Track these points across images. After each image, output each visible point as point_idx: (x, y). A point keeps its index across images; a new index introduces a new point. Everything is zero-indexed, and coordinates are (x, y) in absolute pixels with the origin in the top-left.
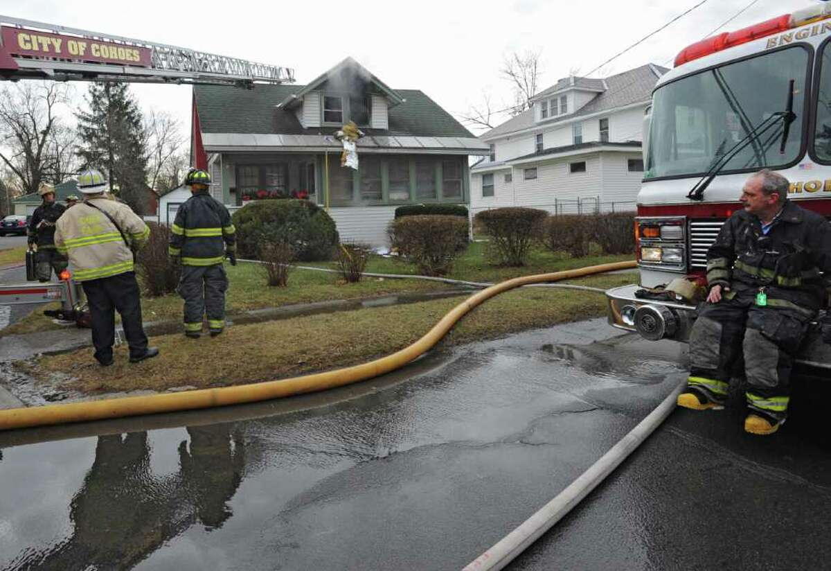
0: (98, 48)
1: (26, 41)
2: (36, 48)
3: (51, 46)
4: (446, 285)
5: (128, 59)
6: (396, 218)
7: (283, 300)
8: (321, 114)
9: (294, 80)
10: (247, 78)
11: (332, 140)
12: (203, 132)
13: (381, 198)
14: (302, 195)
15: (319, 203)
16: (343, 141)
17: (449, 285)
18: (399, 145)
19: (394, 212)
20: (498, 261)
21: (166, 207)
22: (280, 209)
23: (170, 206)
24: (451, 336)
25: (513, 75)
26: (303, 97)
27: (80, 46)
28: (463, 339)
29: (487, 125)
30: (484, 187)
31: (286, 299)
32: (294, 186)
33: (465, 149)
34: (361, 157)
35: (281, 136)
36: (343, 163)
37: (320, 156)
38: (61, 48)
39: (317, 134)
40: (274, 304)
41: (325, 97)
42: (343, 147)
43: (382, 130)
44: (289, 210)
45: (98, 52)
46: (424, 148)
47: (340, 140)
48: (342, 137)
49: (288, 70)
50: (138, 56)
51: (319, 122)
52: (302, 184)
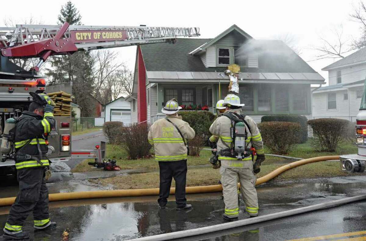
0: (105, 34)
1: (79, 36)
2: (82, 39)
3: (87, 37)
4: (284, 159)
5: (117, 37)
6: (261, 122)
7: (198, 162)
8: (217, 59)
9: (199, 35)
10: (172, 37)
11: (223, 75)
12: (147, 71)
13: (253, 110)
14: (205, 108)
15: (214, 113)
16: (230, 76)
17: (286, 159)
18: (264, 78)
19: (261, 119)
20: (320, 149)
21: (110, 112)
22: (193, 116)
23: (112, 111)
24: (279, 178)
25: (360, 18)
26: (206, 49)
27: (98, 34)
28: (285, 180)
29: (338, 55)
30: (328, 102)
31: (200, 162)
32: (199, 102)
33: (308, 80)
34: (241, 85)
35: (192, 73)
36: (230, 89)
37: (216, 85)
38: (91, 37)
39: (214, 71)
40: (194, 164)
41: (219, 49)
42: (230, 79)
43: (255, 68)
44: (199, 117)
45: (105, 36)
46: (280, 80)
47: (228, 75)
48: (230, 73)
49: (196, 29)
50: (121, 35)
51: (215, 64)
52: (204, 102)
